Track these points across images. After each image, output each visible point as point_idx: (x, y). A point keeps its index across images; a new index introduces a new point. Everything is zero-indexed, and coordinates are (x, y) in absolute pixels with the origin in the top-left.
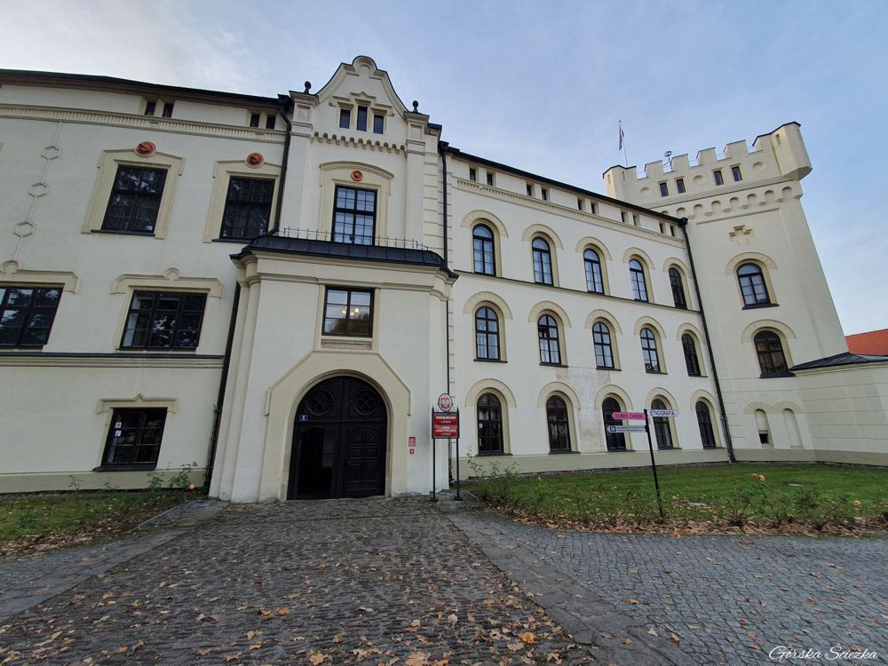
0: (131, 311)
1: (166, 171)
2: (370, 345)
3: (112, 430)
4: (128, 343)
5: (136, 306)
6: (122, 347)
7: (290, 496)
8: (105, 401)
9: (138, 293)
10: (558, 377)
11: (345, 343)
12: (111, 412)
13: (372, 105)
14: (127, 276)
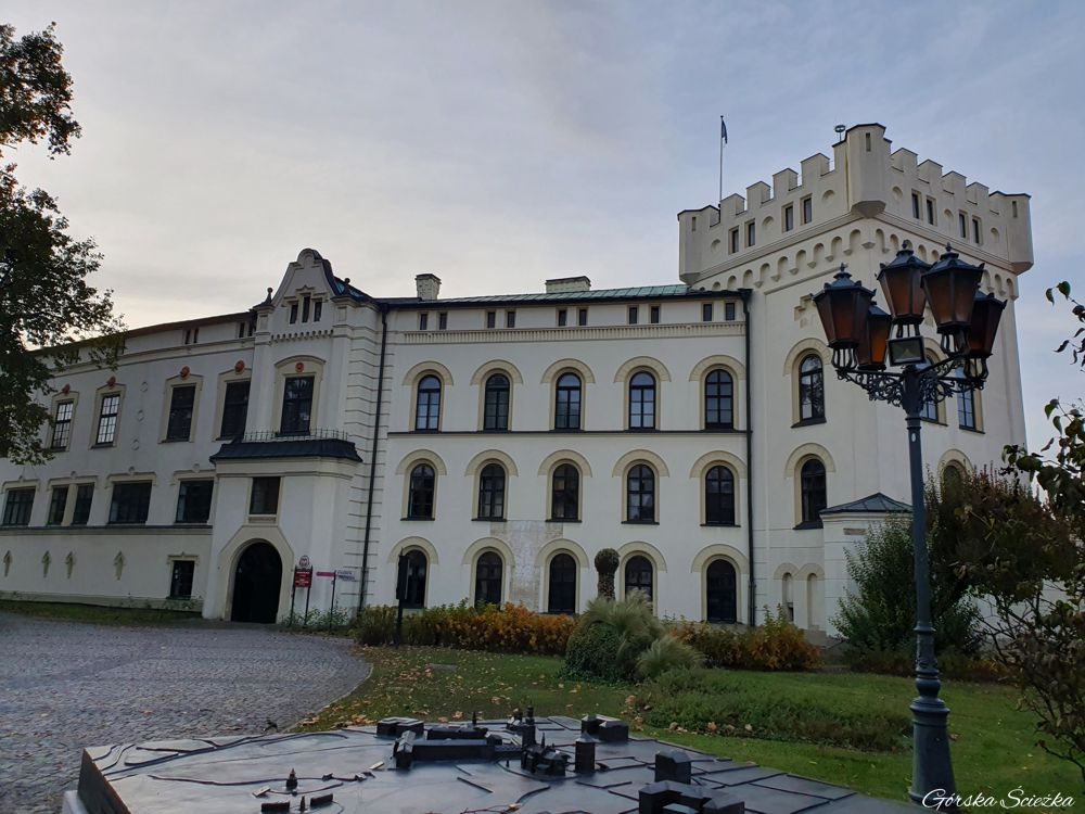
0: (180, 496)
1: (194, 388)
2: (274, 519)
3: (174, 575)
4: (180, 518)
5: (184, 493)
6: (177, 522)
7: (232, 619)
8: (170, 556)
9: (184, 483)
10: (492, 532)
11: (262, 519)
12: (173, 565)
13: (312, 297)
14: (177, 472)
